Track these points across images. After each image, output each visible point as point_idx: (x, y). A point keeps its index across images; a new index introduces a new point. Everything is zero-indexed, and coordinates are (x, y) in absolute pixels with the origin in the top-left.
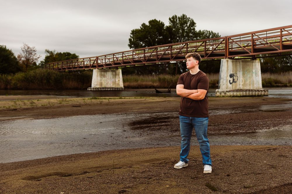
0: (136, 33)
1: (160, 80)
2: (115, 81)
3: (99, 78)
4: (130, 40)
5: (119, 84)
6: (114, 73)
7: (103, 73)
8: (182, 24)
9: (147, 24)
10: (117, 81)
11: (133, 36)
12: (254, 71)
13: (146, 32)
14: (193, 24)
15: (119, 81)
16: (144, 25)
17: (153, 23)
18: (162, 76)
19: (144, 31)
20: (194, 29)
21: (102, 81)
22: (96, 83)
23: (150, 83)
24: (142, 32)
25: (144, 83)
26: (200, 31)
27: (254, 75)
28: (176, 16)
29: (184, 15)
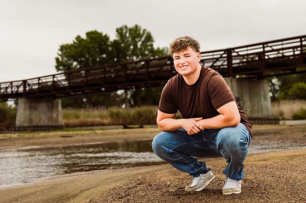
0: (66, 50)
1: (112, 115)
2: (52, 116)
3: (28, 112)
4: (57, 59)
5: (57, 121)
6: (50, 104)
7: (33, 104)
8: (134, 38)
9: (84, 37)
10: (54, 115)
11: (62, 53)
12: (262, 93)
13: (84, 47)
14: (149, 38)
15: (57, 115)
16: (78, 38)
17: (92, 36)
18: (115, 110)
19: (79, 46)
20: (152, 46)
21: (32, 116)
22: (22, 120)
23: (98, 120)
24: (76, 47)
25: (89, 120)
26: (158, 49)
27: (262, 99)
28: (126, 27)
29: (137, 26)
